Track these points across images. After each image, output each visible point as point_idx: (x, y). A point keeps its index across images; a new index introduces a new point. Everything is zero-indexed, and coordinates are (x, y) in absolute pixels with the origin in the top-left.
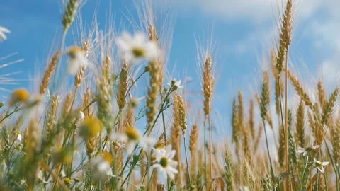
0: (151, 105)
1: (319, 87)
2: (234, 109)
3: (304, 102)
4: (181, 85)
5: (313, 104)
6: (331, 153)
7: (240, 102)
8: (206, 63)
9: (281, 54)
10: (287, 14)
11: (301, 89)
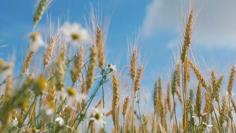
0: (89, 77)
1: (213, 74)
2: (155, 89)
3: (201, 84)
4: (115, 68)
5: (208, 86)
6: (219, 120)
7: (160, 84)
8: (133, 54)
9: (184, 50)
10: (189, 23)
11: (200, 76)
